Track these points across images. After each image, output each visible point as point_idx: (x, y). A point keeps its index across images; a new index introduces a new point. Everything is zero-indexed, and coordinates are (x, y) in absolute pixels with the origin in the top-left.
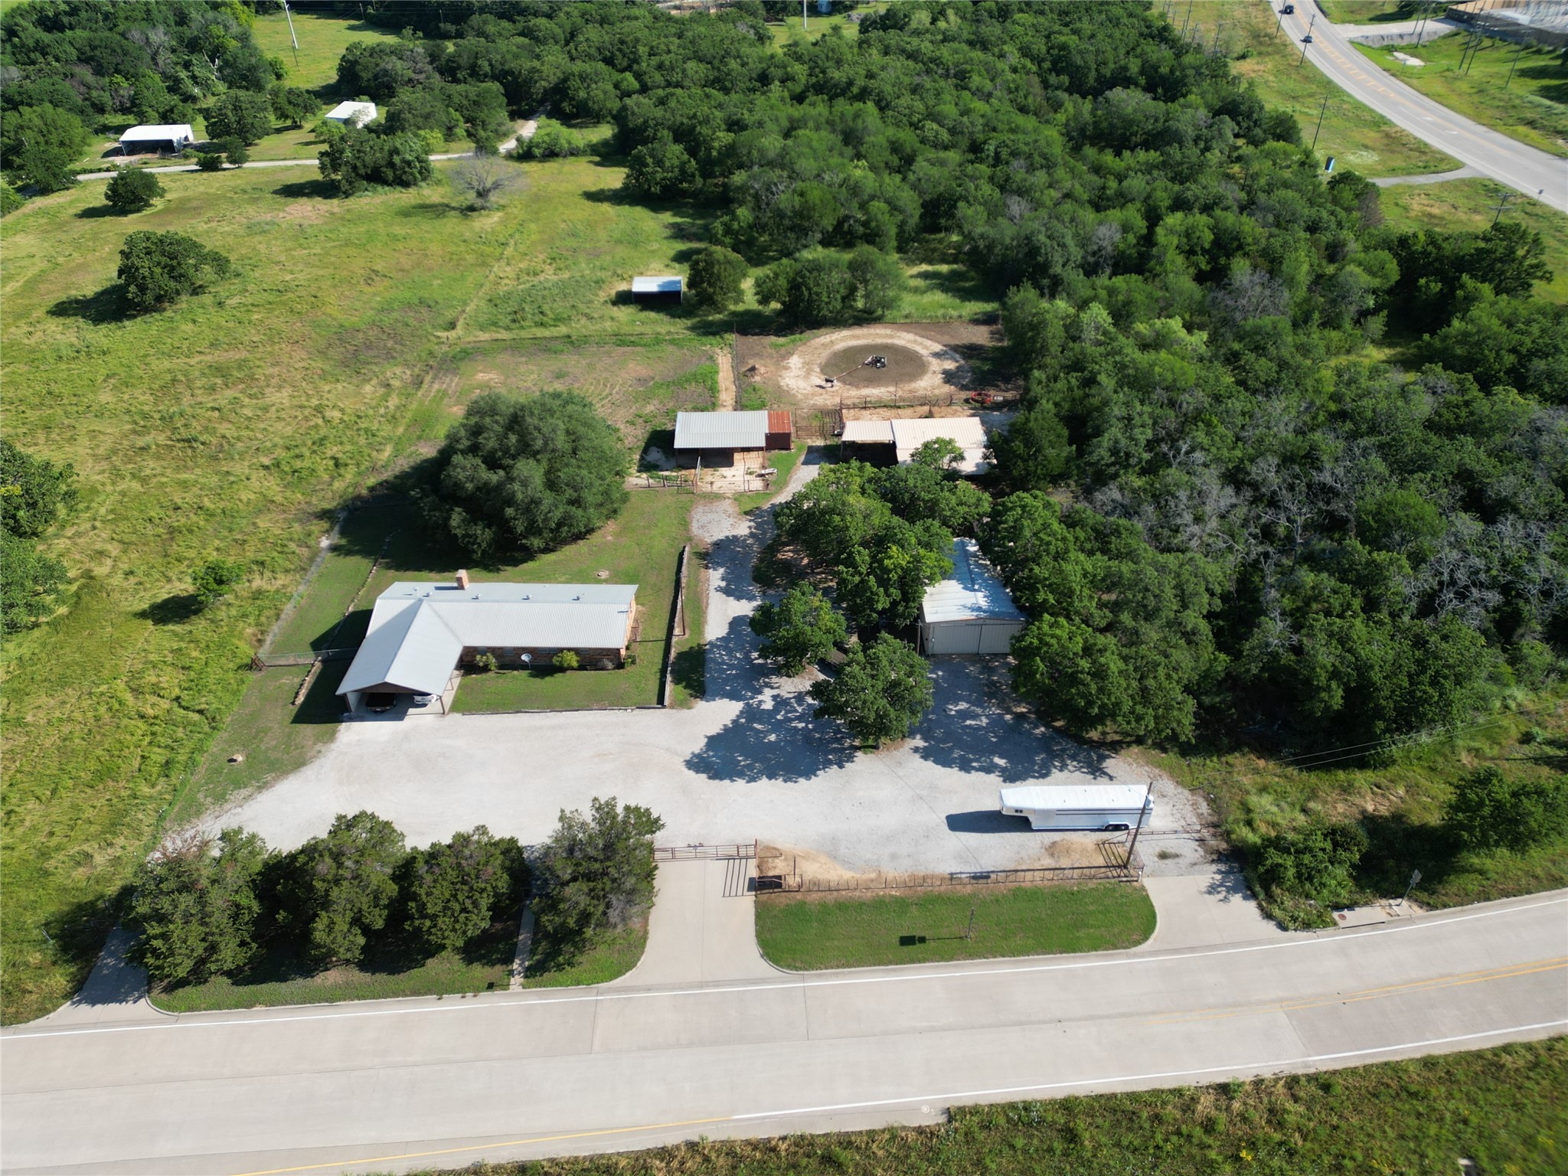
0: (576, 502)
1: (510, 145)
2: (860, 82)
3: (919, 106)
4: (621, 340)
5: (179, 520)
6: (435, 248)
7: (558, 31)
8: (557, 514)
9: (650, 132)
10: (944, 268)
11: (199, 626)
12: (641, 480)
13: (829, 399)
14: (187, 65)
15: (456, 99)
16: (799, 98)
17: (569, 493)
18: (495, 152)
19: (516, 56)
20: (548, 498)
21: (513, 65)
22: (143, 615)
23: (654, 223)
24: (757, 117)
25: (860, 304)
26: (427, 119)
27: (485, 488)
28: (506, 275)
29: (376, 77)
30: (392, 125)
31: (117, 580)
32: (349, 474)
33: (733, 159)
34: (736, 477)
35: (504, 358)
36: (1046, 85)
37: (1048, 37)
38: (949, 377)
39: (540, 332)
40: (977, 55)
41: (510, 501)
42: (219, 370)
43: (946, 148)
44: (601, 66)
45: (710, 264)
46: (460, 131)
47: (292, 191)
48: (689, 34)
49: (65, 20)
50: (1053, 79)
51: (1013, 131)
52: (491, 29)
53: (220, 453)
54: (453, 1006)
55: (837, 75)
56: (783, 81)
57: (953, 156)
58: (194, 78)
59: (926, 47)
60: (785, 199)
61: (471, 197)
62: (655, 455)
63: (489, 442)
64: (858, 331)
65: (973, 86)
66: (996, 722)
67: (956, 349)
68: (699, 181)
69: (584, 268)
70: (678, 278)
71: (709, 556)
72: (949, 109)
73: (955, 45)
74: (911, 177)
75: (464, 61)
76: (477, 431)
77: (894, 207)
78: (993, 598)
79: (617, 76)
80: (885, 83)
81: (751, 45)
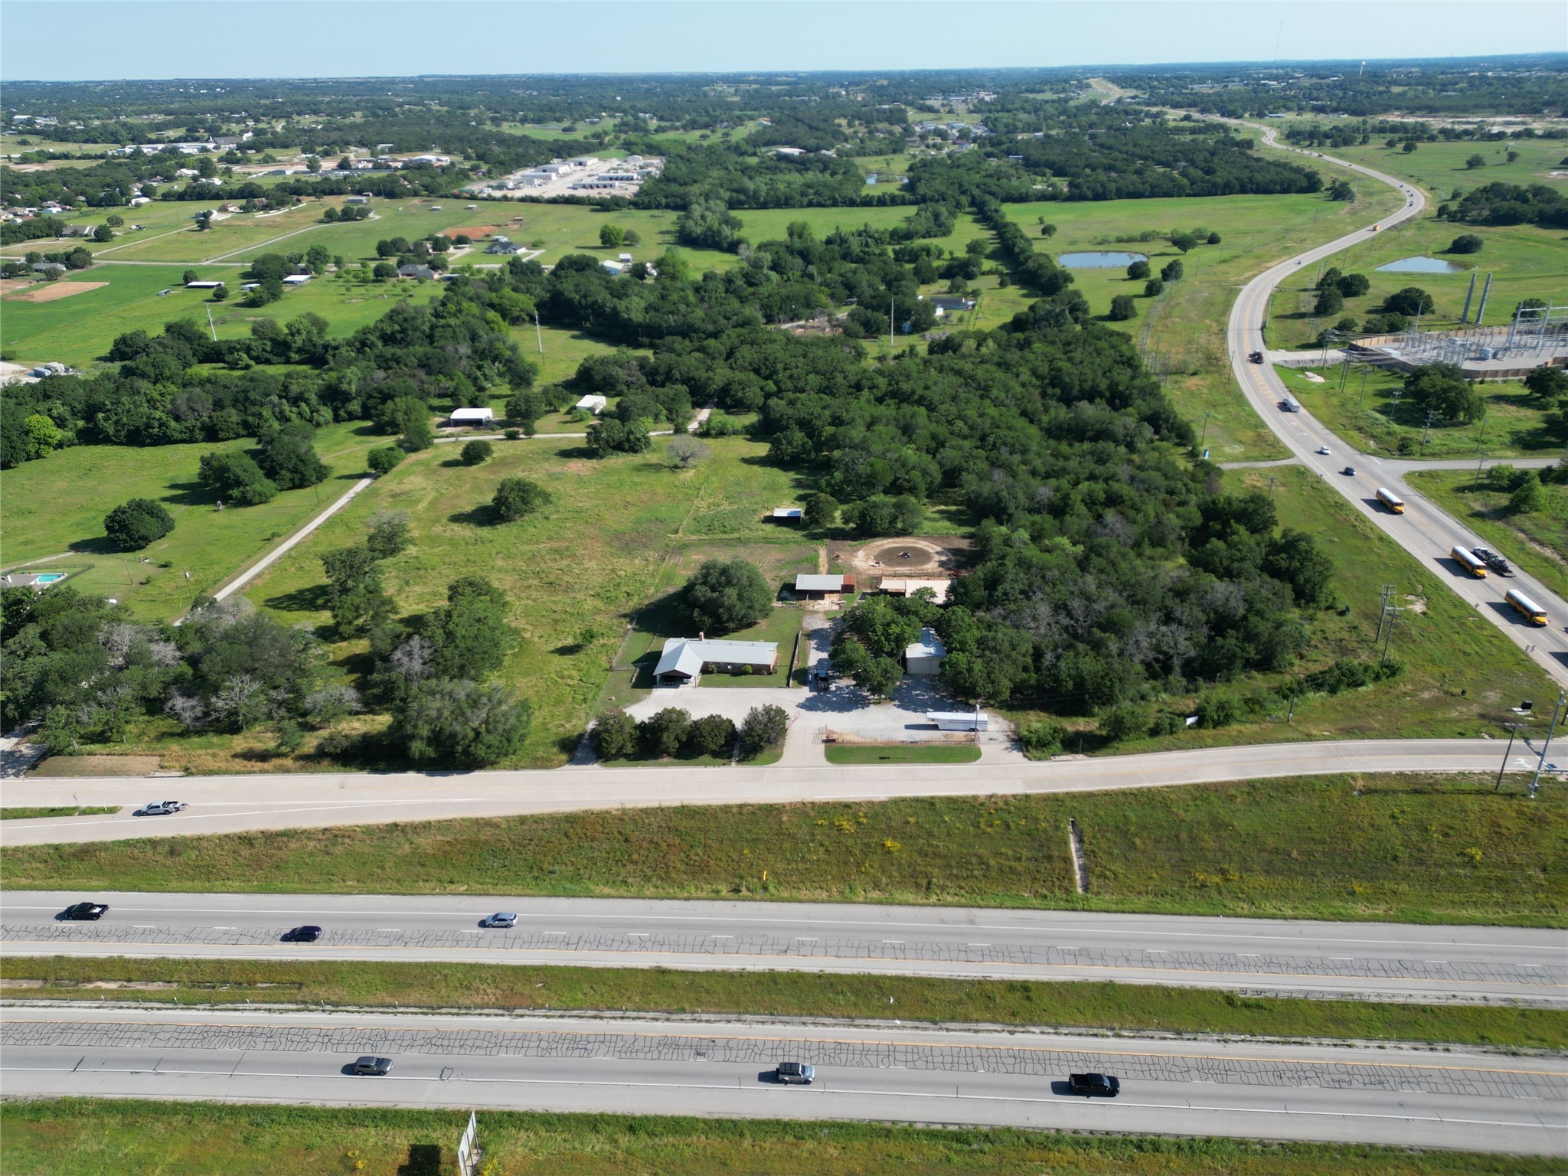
0: (750, 608)
1: (693, 426)
2: (920, 392)
3: (954, 410)
4: (767, 541)
5: (557, 616)
6: (659, 490)
7: (722, 348)
8: (743, 612)
9: (784, 422)
10: (953, 508)
11: (581, 656)
12: (780, 604)
13: (876, 572)
14: (479, 368)
15: (662, 397)
16: (880, 400)
17: (747, 604)
18: (686, 431)
19: (697, 369)
20: (739, 605)
21: (695, 374)
22: (552, 652)
23: (784, 478)
24: (851, 415)
25: (900, 525)
26: (645, 412)
27: (710, 601)
28: (702, 506)
29: (604, 379)
30: (622, 414)
31: (536, 639)
32: (636, 599)
33: (834, 443)
34: (828, 604)
35: (705, 548)
36: (1044, 395)
37: (1051, 361)
38: (942, 564)
39: (724, 536)
40: (1000, 375)
41: (721, 606)
42: (556, 551)
43: (965, 438)
44: (752, 375)
45: (817, 503)
46: (663, 417)
47: (567, 454)
48: (811, 356)
49: (399, 336)
50: (1050, 391)
51: (1010, 428)
52: (677, 346)
53: (568, 588)
54: (710, 770)
55: (905, 386)
56: (870, 388)
57: (967, 444)
58: (484, 375)
59: (968, 367)
60: (861, 469)
61: (677, 461)
62: (785, 594)
63: (712, 580)
64: (897, 540)
65: (993, 396)
66: (930, 698)
67: (949, 550)
68: (813, 455)
69: (745, 503)
70: (799, 509)
71: (811, 635)
72: (972, 413)
73: (988, 366)
74: (938, 456)
75: (662, 370)
76: (706, 576)
77: (925, 473)
78: (937, 650)
79: (762, 382)
80: (934, 394)
81: (852, 363)
